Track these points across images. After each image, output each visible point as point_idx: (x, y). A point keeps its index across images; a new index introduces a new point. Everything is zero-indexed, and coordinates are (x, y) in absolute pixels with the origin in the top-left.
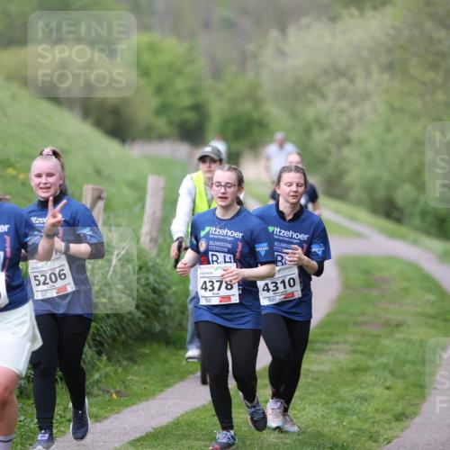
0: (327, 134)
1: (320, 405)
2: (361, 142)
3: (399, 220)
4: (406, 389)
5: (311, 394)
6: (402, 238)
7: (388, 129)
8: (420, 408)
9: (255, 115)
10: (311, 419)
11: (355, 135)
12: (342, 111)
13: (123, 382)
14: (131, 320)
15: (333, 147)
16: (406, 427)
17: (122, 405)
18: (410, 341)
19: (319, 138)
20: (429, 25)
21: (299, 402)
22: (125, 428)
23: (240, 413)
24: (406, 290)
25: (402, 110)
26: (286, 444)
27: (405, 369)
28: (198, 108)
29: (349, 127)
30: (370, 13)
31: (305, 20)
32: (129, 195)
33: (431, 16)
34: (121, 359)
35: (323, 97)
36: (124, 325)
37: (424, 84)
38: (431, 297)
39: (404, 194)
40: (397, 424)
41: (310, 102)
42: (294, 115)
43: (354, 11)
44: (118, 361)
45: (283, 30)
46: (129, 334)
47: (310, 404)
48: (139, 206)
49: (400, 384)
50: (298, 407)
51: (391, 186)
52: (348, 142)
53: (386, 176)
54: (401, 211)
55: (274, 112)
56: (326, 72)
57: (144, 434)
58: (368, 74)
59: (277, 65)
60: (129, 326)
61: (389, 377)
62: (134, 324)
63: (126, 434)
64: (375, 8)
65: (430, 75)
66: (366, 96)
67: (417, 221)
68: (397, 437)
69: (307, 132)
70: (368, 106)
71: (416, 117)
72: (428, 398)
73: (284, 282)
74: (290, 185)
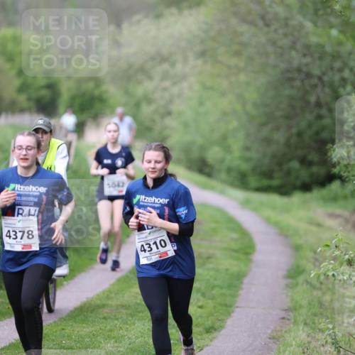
0: (153, 107)
1: (147, 321)
2: (180, 114)
3: (209, 175)
4: (215, 307)
5: (139, 312)
6: (212, 189)
7: (201, 104)
8: (226, 322)
9: (97, 93)
10: (140, 332)
11: (175, 108)
12: (165, 89)
15: (157, 117)
16: (214, 338)
18: (217, 270)
19: (146, 110)
20: (234, 21)
21: (130, 318)
23: (84, 327)
24: (214, 230)
25: (211, 88)
26: (119, 351)
27: (214, 292)
28: (52, 86)
29: (171, 101)
30: (186, 12)
31: (136, 17)
33: (235, 14)
35: (150, 78)
37: (229, 67)
38: (234, 235)
39: (214, 154)
40: (207, 335)
41: (140, 82)
42: (127, 92)
43: (174, 10)
45: (119, 25)
47: (138, 320)
48: (6, 162)
49: (210, 304)
50: (129, 322)
51: (203, 148)
52: (169, 113)
53: (200, 141)
54: (211, 167)
55: (112, 90)
56: (153, 59)
57: (8, 344)
58: (186, 59)
59: (114, 53)
61: (201, 298)
64: (190, 7)
65: (234, 61)
66: (184, 77)
67: (223, 175)
68: (207, 345)
69: (138, 105)
70: (185, 85)
71: (223, 94)
72: (232, 314)
73: (155, 243)
74: (150, 162)
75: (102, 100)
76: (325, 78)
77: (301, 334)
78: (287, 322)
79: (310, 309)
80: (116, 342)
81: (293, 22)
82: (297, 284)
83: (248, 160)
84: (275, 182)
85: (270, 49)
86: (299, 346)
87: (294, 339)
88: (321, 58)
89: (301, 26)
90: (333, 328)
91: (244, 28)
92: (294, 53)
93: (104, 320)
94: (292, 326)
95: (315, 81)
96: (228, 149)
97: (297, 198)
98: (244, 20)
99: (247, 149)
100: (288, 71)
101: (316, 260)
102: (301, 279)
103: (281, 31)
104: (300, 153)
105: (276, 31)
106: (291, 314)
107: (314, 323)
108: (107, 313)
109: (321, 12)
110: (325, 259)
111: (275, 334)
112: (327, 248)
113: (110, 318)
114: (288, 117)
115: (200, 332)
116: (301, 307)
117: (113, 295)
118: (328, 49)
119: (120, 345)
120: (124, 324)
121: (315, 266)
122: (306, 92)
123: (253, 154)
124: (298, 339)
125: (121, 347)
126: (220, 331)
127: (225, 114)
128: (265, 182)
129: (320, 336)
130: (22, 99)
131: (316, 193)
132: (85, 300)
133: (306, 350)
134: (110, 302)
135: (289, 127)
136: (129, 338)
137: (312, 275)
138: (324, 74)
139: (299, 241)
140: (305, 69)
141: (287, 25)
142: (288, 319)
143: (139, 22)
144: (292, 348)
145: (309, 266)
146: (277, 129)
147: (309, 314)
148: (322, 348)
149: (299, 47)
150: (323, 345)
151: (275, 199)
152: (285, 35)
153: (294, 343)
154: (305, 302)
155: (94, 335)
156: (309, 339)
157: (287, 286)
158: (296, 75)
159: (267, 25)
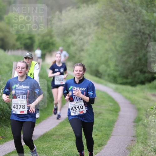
0: (75, 47)
2: (87, 50)
3: (100, 77)
4: (102, 135)
5: (69, 137)
6: (101, 83)
7: (97, 46)
8: (107, 142)
9: (51, 41)
10: (69, 146)
11: (85, 48)
12: (81, 40)
13: (4, 133)
14: (7, 112)
15: (77, 52)
16: (102, 149)
17: (4, 142)
18: (103, 119)
19: (73, 49)
20: (111, 10)
21: (65, 140)
22: (4, 150)
23: (45, 144)
24: (102, 102)
25: (101, 39)
26: (60, 155)
27: (102, 129)
28: (31, 38)
29: (83, 45)
30: (90, 6)
31: (69, 8)
32: (6, 69)
33: (112, 7)
34: (3, 125)
35: (74, 35)
36: (5, 114)
37: (109, 30)
38: (111, 104)
39: (102, 68)
40: (99, 148)
41: (70, 36)
42: (64, 41)
43: (85, 5)
44: (2, 126)
45: (61, 12)
46: (6, 117)
47: (69, 141)
48: (11, 72)
49: (100, 134)
50: (65, 142)
51: (97, 66)
52: (83, 50)
53: (96, 62)
54: (101, 74)
55: (57, 40)
56: (75, 26)
57: (11, 151)
58: (90, 26)
59: (59, 24)
60: (6, 114)
61: (96, 131)
62: (8, 113)
63: (5, 152)
64: (92, 4)
65: (111, 27)
66: (89, 34)
67: (106, 78)
68: (99, 152)
69: (69, 47)
70: (90, 38)
71: (106, 42)
72: (110, 139)
73: (78, 107)
74: (77, 71)
75: (53, 44)
76: (151, 35)
77: (140, 147)
78: (134, 142)
79: (144, 136)
80: (59, 150)
81: (138, 10)
82: (138, 125)
83: (117, 71)
84: (129, 81)
85: (127, 22)
86: (139, 152)
87: (137, 149)
88: (149, 26)
89: (141, 12)
90: (154, 145)
91: (116, 13)
92: (137, 24)
93: (54, 141)
94: (136, 143)
95: (147, 36)
96: (108, 66)
97: (139, 87)
98: (116, 9)
99: (117, 66)
100: (135, 32)
101: (147, 115)
102: (140, 123)
103: (132, 14)
104: (140, 68)
105: (130, 14)
106: (136, 138)
107: (146, 142)
108: (55, 138)
109: (149, 6)
110: (151, 114)
111: (129, 147)
112: (152, 109)
113: (56, 140)
114: (135, 52)
115: (96, 146)
116: (140, 135)
117: (57, 130)
118: (153, 22)
119: (61, 152)
120: (62, 143)
121: (146, 117)
122: (143, 41)
123: (119, 68)
124: (139, 150)
125: (61, 153)
126: (104, 146)
127: (107, 50)
128: (125, 80)
129: (148, 148)
130: (18, 44)
131: (147, 85)
132: (45, 132)
133: (142, 154)
134: (56, 133)
135: (135, 56)
136: (65, 149)
137: (145, 121)
138: (151, 33)
139: (139, 106)
140: (142, 31)
141: (134, 11)
142: (135, 141)
143: (69, 10)
144: (136, 153)
145: (144, 117)
146: (130, 57)
147: (144, 138)
148: (149, 153)
149: (140, 21)
150: (150, 152)
151: (129, 88)
152: (134, 16)
153: (137, 151)
154: (142, 133)
155: (49, 147)
156: (144, 149)
157: (134, 126)
158: (138, 33)
159: (126, 12)
